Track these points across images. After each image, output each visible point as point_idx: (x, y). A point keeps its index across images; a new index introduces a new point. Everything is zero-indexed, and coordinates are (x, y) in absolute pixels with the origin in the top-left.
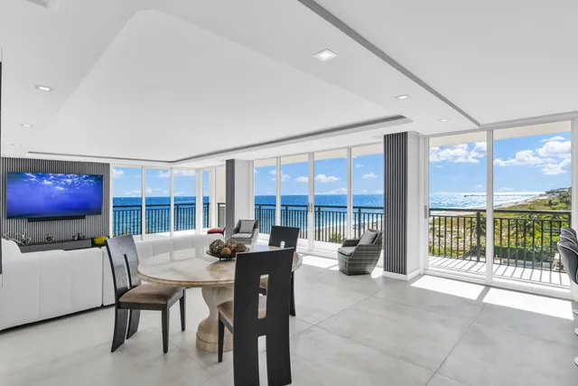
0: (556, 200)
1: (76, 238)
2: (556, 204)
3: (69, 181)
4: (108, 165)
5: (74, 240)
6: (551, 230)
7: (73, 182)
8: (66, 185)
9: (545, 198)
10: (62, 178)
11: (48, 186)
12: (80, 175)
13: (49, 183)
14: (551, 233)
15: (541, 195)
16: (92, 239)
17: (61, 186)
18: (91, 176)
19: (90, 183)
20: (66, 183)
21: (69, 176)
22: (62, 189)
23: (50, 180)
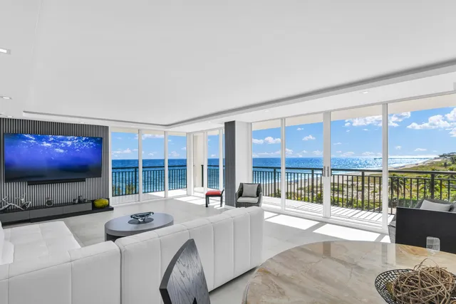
0: (449, 162)
1: (77, 201)
2: (450, 165)
3: (69, 143)
4: (107, 127)
5: (74, 204)
6: (449, 186)
7: (73, 145)
8: (66, 148)
9: (440, 160)
10: (63, 140)
11: (48, 148)
12: (79, 138)
13: (49, 145)
14: (449, 188)
15: (435, 158)
16: (93, 202)
17: (61, 148)
18: (91, 139)
19: (90, 145)
20: (66, 145)
21: (69, 138)
22: (62, 151)
23: (50, 142)
